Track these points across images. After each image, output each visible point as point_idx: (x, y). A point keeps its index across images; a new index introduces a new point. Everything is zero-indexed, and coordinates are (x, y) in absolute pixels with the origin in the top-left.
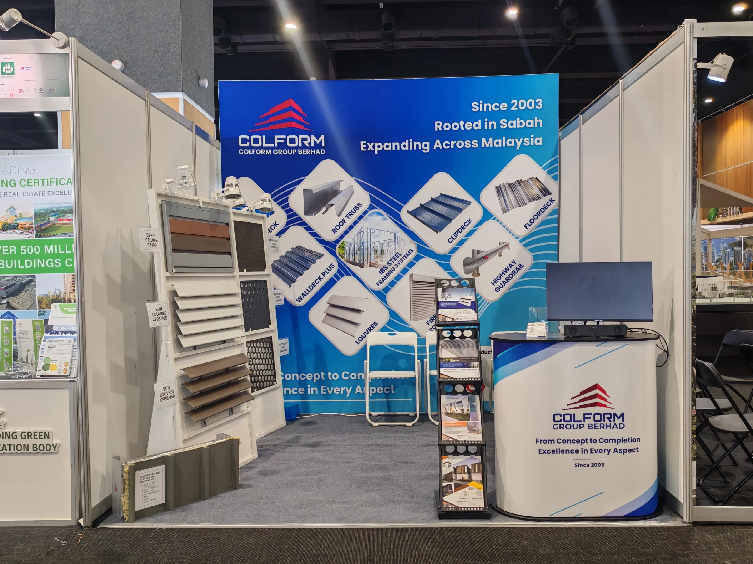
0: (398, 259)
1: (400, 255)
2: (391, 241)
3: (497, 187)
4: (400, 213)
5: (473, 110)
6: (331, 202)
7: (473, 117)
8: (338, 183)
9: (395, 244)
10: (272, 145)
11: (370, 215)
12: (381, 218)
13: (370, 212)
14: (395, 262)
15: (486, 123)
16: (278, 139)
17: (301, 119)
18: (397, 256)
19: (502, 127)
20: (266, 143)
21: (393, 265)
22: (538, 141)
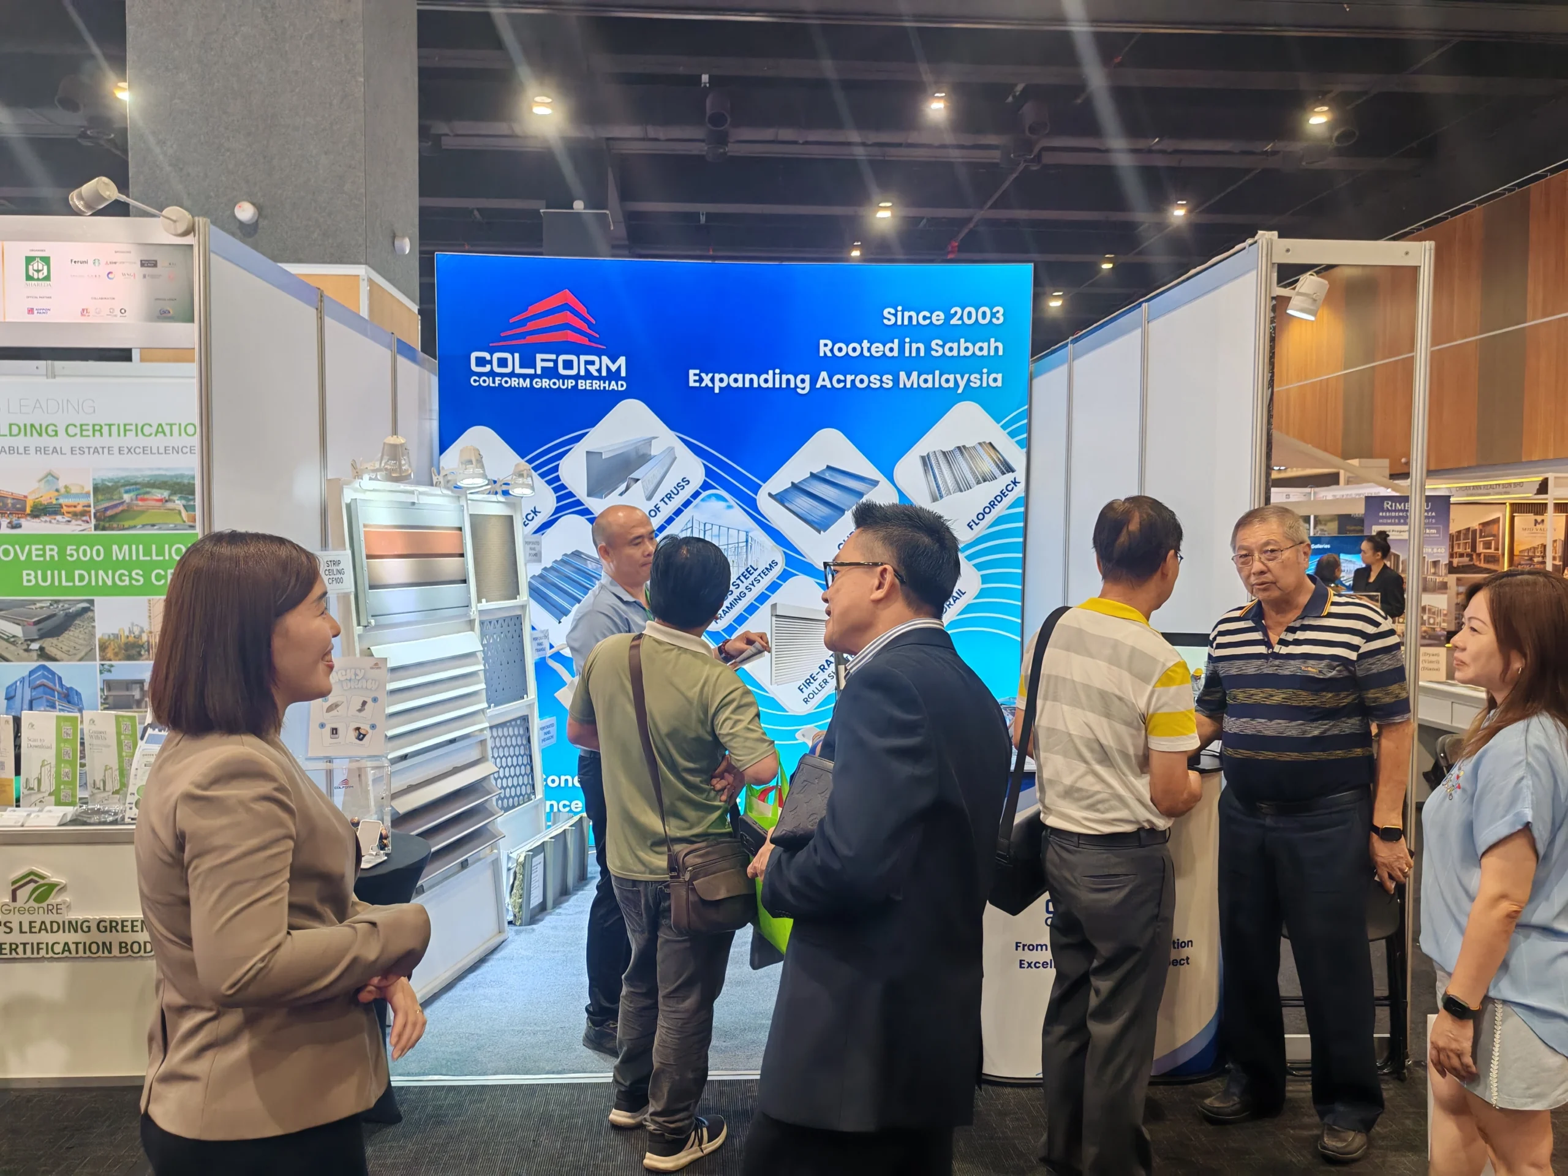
0: (752, 578)
1: (755, 570)
2: (741, 545)
3: (923, 458)
4: (757, 498)
5: (886, 321)
6: (634, 475)
7: (886, 335)
8: (649, 441)
9: (747, 551)
10: (531, 371)
11: (703, 500)
12: (722, 504)
13: (704, 494)
14: (747, 582)
15: (907, 346)
16: (543, 360)
17: (584, 327)
18: (748, 572)
19: (933, 353)
20: (521, 367)
21: (742, 588)
22: (995, 380)
